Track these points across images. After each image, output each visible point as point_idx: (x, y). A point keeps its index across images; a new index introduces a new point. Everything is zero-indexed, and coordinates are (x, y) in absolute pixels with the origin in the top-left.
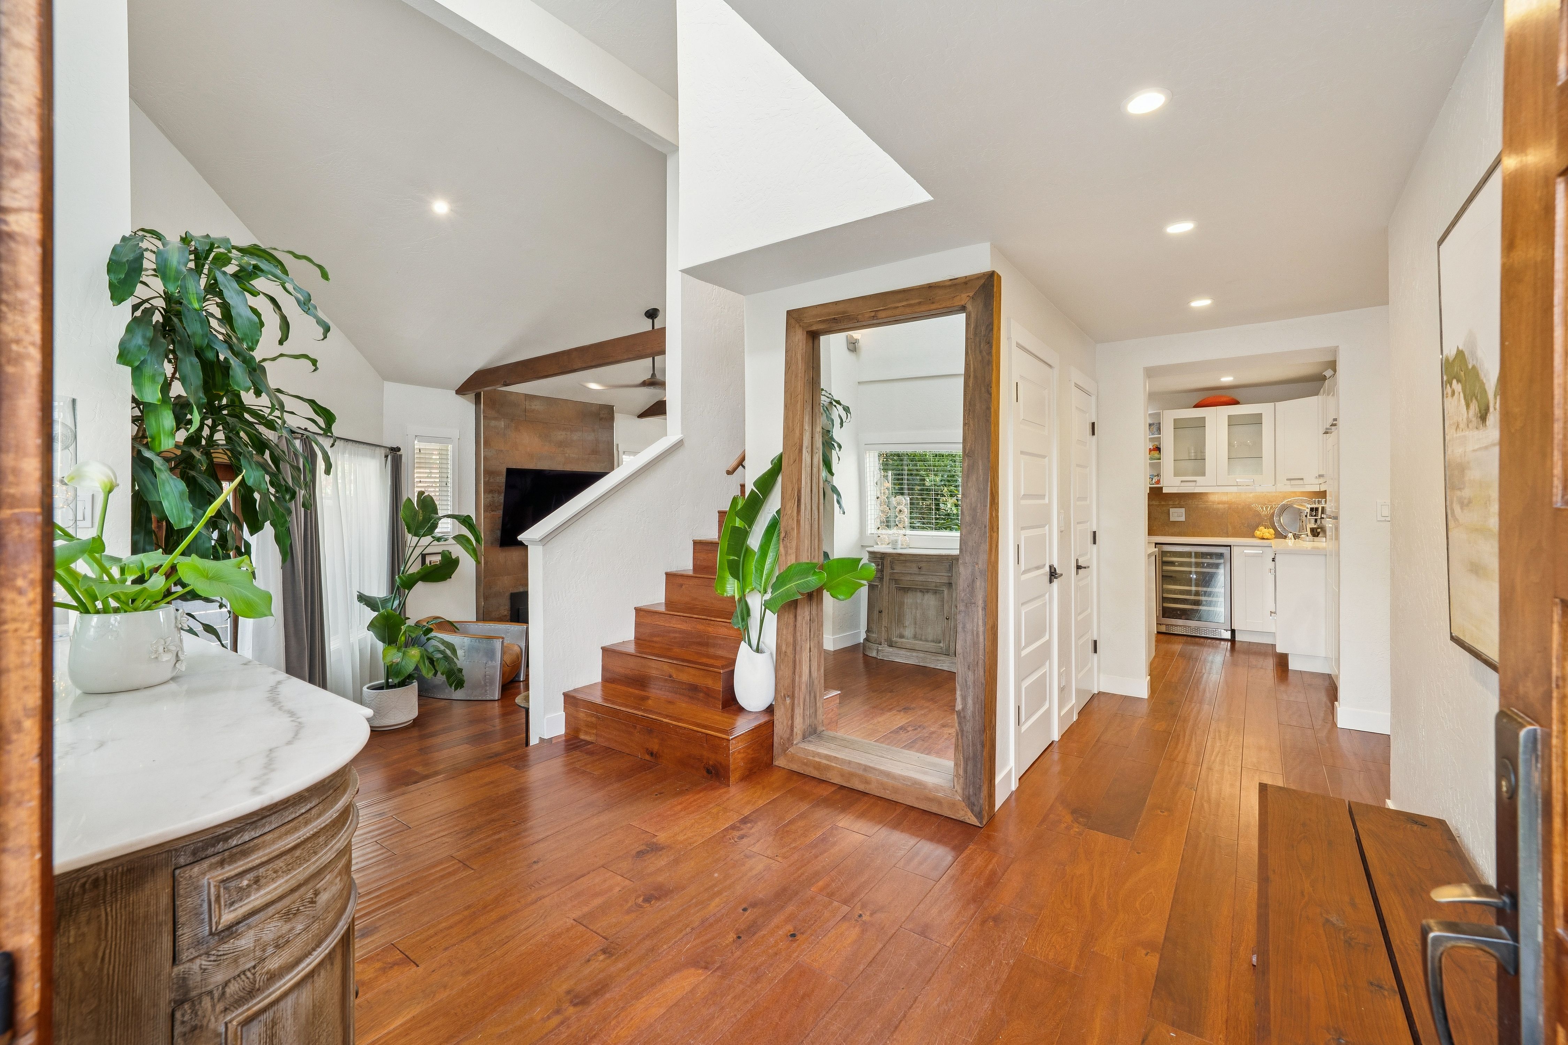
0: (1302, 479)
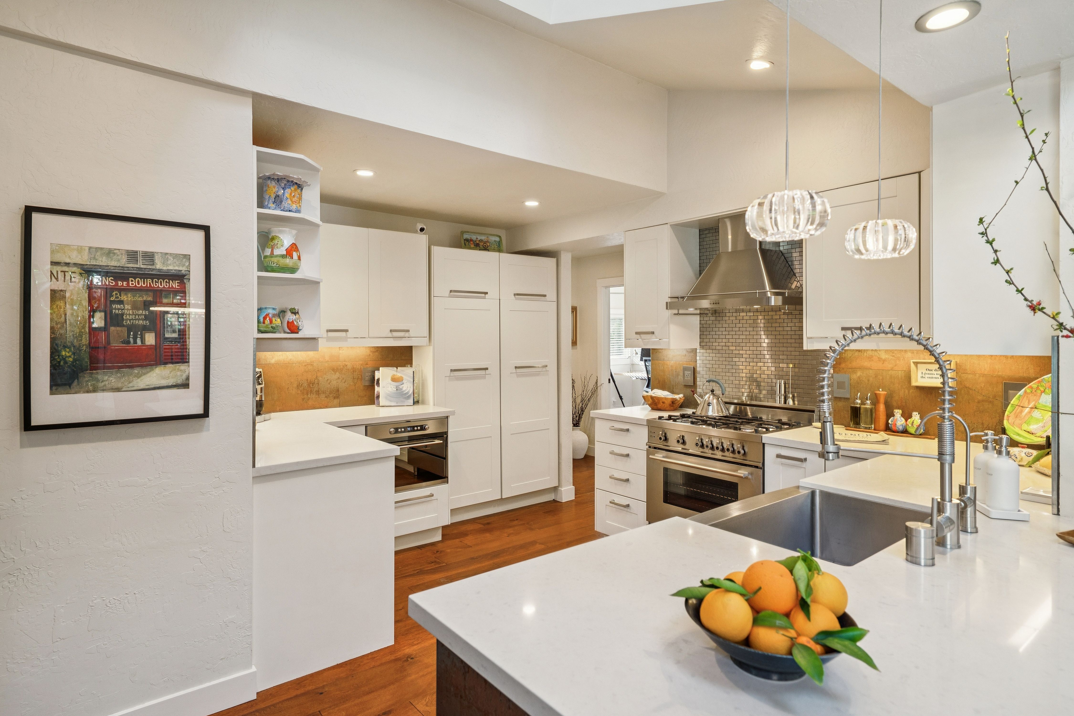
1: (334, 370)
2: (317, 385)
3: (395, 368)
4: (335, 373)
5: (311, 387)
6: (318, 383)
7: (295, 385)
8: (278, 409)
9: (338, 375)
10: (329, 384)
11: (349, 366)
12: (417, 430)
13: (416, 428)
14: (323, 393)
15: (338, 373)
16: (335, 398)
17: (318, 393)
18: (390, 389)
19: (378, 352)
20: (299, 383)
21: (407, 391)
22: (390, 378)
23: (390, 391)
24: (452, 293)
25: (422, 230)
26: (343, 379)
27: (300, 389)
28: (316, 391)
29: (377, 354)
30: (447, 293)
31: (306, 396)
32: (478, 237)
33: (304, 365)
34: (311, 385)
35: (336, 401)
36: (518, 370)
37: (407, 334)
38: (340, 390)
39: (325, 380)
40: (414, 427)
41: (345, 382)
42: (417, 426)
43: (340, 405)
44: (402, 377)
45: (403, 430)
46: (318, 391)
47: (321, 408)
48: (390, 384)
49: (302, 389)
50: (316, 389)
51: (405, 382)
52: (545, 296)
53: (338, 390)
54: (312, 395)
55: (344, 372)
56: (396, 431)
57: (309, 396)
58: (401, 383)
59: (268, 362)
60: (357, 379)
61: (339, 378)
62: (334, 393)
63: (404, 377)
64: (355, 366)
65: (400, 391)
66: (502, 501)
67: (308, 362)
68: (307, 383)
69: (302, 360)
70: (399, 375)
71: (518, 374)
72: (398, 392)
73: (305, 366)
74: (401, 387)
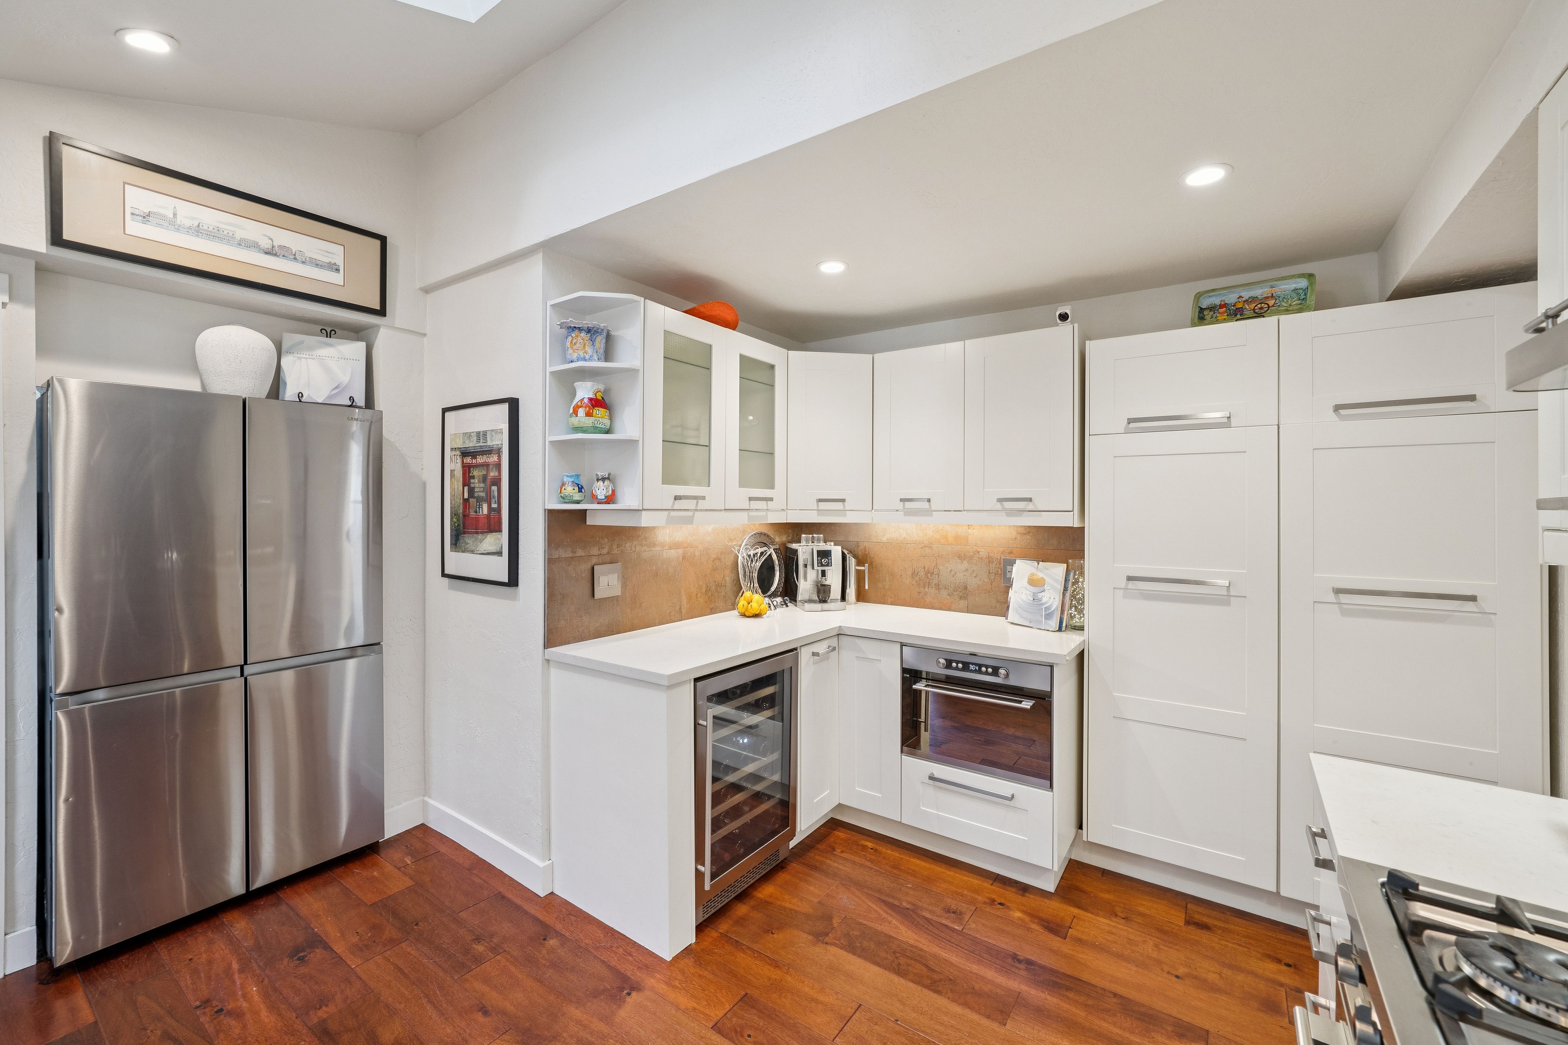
0: (843, 501)
1: (961, 557)
2: (937, 576)
3: (1036, 563)
4: (962, 562)
5: (929, 577)
6: (939, 574)
7: (909, 573)
8: (890, 600)
9: (965, 564)
10: (953, 576)
11: (983, 554)
12: (987, 673)
13: (984, 669)
14: (945, 588)
15: (966, 563)
16: (961, 598)
17: (938, 586)
18: (1024, 597)
19: (1031, 534)
20: (915, 571)
21: (1048, 605)
22: (1027, 579)
23: (1025, 599)
24: (1132, 425)
25: (1064, 317)
26: (973, 571)
27: (916, 578)
28: (935, 585)
29: (1028, 537)
30: (1122, 424)
31: (922, 589)
32: (1242, 294)
33: (920, 547)
34: (929, 575)
35: (963, 603)
36: (1344, 598)
37: (1030, 506)
38: (968, 587)
39: (948, 570)
40: (980, 666)
41: (976, 577)
42: (987, 667)
43: (969, 611)
44: (1043, 579)
45: (960, 665)
46: (939, 585)
47: (941, 609)
48: (1025, 588)
49: (917, 578)
50: (935, 581)
51: (1048, 588)
52: (1472, 398)
53: (966, 588)
54: (930, 589)
55: (975, 561)
56: (948, 664)
57: (926, 589)
58: (1041, 589)
59: (879, 541)
60: (995, 574)
61: (967, 569)
62: (960, 590)
63: (1047, 579)
64: (991, 555)
65: (1039, 603)
66: (1275, 897)
67: (926, 543)
68: (924, 571)
69: (917, 540)
70: (1040, 575)
71: (1344, 606)
72: (1035, 603)
73: (922, 548)
74: (1040, 595)
